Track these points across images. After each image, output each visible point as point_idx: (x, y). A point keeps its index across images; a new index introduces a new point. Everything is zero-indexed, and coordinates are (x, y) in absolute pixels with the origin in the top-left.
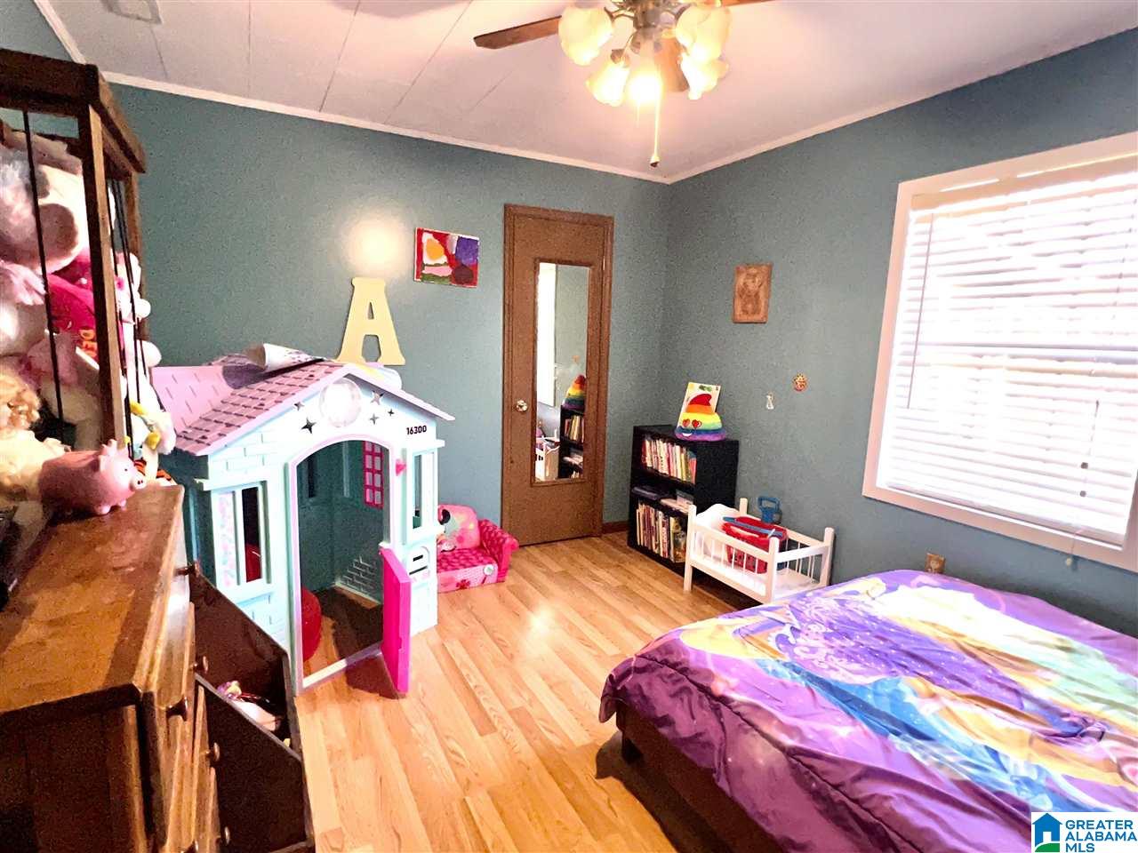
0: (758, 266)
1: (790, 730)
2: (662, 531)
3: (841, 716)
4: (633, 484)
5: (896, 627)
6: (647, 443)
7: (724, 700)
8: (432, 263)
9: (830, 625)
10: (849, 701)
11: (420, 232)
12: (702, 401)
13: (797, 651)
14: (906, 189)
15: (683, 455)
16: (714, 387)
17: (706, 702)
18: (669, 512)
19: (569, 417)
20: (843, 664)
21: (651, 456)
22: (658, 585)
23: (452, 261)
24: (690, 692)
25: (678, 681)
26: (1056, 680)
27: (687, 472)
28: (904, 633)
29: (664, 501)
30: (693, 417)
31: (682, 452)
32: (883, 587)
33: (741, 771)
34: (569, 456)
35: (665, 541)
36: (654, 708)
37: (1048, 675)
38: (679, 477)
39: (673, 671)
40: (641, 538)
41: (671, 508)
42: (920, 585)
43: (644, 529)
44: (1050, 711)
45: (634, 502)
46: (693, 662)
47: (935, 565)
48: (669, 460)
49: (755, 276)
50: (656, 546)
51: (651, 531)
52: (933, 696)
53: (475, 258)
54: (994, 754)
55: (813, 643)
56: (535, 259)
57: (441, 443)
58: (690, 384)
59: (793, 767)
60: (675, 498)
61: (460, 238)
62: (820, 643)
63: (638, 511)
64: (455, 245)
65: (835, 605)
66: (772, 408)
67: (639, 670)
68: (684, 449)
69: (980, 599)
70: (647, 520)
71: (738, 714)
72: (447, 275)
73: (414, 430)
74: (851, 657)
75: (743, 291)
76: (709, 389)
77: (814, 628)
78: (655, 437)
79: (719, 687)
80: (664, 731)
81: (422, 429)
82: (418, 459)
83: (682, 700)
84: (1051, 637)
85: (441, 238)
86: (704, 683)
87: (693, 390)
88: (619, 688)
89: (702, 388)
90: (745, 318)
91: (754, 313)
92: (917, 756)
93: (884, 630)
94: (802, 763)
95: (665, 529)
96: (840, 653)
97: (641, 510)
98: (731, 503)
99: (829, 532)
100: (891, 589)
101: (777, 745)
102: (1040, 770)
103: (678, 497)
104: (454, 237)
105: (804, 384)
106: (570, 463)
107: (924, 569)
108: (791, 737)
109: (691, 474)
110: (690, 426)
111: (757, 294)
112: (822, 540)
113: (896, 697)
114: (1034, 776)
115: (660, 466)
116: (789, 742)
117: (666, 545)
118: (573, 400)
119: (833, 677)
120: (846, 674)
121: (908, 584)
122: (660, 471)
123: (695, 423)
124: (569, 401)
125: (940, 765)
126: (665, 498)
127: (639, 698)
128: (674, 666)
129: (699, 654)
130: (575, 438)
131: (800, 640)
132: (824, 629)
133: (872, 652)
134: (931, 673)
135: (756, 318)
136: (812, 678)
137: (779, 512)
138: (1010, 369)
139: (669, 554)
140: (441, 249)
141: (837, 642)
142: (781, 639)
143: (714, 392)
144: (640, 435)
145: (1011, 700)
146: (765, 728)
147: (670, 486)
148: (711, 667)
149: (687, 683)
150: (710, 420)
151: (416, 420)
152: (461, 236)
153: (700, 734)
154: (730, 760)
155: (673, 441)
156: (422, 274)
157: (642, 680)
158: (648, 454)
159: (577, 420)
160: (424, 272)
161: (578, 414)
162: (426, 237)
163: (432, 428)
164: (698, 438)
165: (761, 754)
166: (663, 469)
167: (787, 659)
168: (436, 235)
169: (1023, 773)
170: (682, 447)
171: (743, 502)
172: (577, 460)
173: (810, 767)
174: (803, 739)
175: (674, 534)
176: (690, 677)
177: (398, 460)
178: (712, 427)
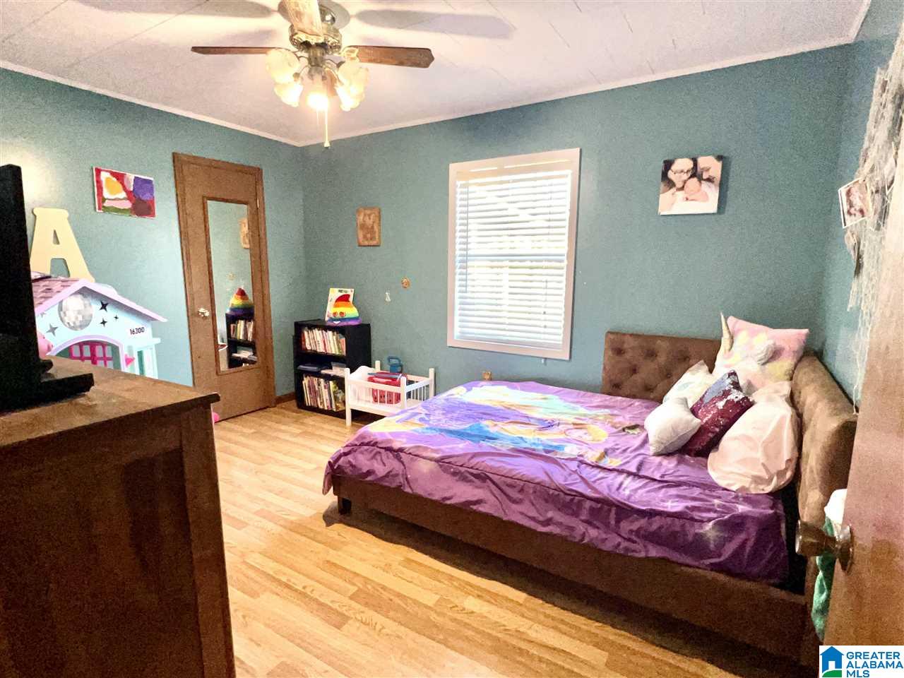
0: (372, 208)
1: (436, 451)
2: (325, 393)
3: (458, 440)
4: (297, 364)
5: (475, 405)
6: (306, 333)
7: (401, 450)
8: (113, 197)
9: (444, 409)
10: (460, 434)
11: (98, 171)
12: (344, 299)
13: (431, 422)
14: (454, 168)
15: (335, 337)
16: (349, 290)
17: (391, 455)
18: (328, 378)
19: (234, 323)
20: (454, 423)
21: (310, 341)
22: (326, 426)
23: (131, 195)
24: (380, 453)
25: (372, 451)
26: (541, 410)
27: (339, 348)
28: (479, 406)
29: (324, 372)
30: (339, 310)
31: (334, 335)
32: (465, 390)
33: (416, 480)
34: (236, 353)
35: (328, 398)
36: (361, 469)
37: (538, 409)
38: (334, 352)
39: (368, 447)
40: (308, 400)
41: (330, 375)
42: (482, 386)
43: (310, 393)
44: (541, 420)
45: (299, 376)
46: (379, 439)
47: (487, 377)
48: (324, 342)
49: (369, 215)
50: (321, 403)
51: (315, 393)
52: (496, 425)
53: (152, 195)
54: (521, 438)
55: (438, 418)
56: (203, 197)
57: (158, 340)
58: (331, 289)
59: (441, 466)
60: (331, 368)
61: (136, 179)
62: (442, 417)
63: (303, 382)
64: (132, 183)
65: (443, 401)
66: (390, 300)
67: (345, 454)
68: (335, 333)
69: (509, 387)
70: (311, 387)
71: (410, 454)
72: (127, 208)
73: (135, 330)
74: (457, 419)
75: (363, 226)
76: (346, 292)
77: (437, 412)
78: (311, 327)
79: (396, 445)
80: (369, 478)
81: (141, 330)
82: (140, 354)
83: (377, 460)
84: (539, 395)
85: (120, 177)
86: (389, 445)
87: (334, 293)
88: (335, 467)
89: (340, 291)
90: (366, 243)
91: (371, 239)
92: (493, 445)
93: (470, 406)
94: (444, 463)
95: (327, 390)
96: (451, 419)
97: (306, 381)
98: (370, 365)
99: (431, 371)
100: (469, 390)
101: (431, 459)
102: (538, 439)
103: (333, 368)
104: (131, 177)
105: (408, 283)
106: (239, 357)
107: (483, 379)
108: (438, 453)
109: (342, 349)
110: (338, 316)
111: (373, 227)
112: (428, 377)
113: (480, 429)
114: (536, 442)
115: (318, 348)
116: (437, 456)
117: (328, 401)
118: (236, 308)
119: (452, 428)
120: (455, 426)
121: (476, 386)
122: (318, 351)
123: (342, 313)
124: (233, 309)
125: (502, 446)
126: (324, 369)
127: (351, 468)
128: (368, 444)
129: (382, 434)
130: (241, 338)
131: (431, 418)
132: (441, 412)
133: (466, 416)
134: (493, 418)
135: (374, 243)
136: (441, 430)
137: (401, 366)
138: (511, 267)
139: (331, 407)
140: (119, 186)
141: (449, 416)
142: (421, 419)
143: (350, 292)
144: (299, 327)
145: (525, 421)
146: (424, 454)
147: (326, 360)
148: (391, 438)
149: (379, 450)
150: (351, 312)
151: (136, 323)
152: (137, 176)
153: (391, 471)
154: (409, 476)
155: (325, 328)
156: (104, 207)
157: (350, 458)
158: (307, 340)
159: (241, 324)
160: (105, 205)
161: (242, 319)
162: (105, 176)
163: (148, 330)
164: (345, 323)
165: (425, 467)
166: (321, 349)
167: (427, 426)
168: (113, 174)
169: (533, 441)
170: (333, 332)
171: (378, 363)
172: (245, 354)
173: (449, 463)
174: (443, 452)
175: (334, 392)
176: (380, 446)
177: (126, 355)
178: (353, 316)
